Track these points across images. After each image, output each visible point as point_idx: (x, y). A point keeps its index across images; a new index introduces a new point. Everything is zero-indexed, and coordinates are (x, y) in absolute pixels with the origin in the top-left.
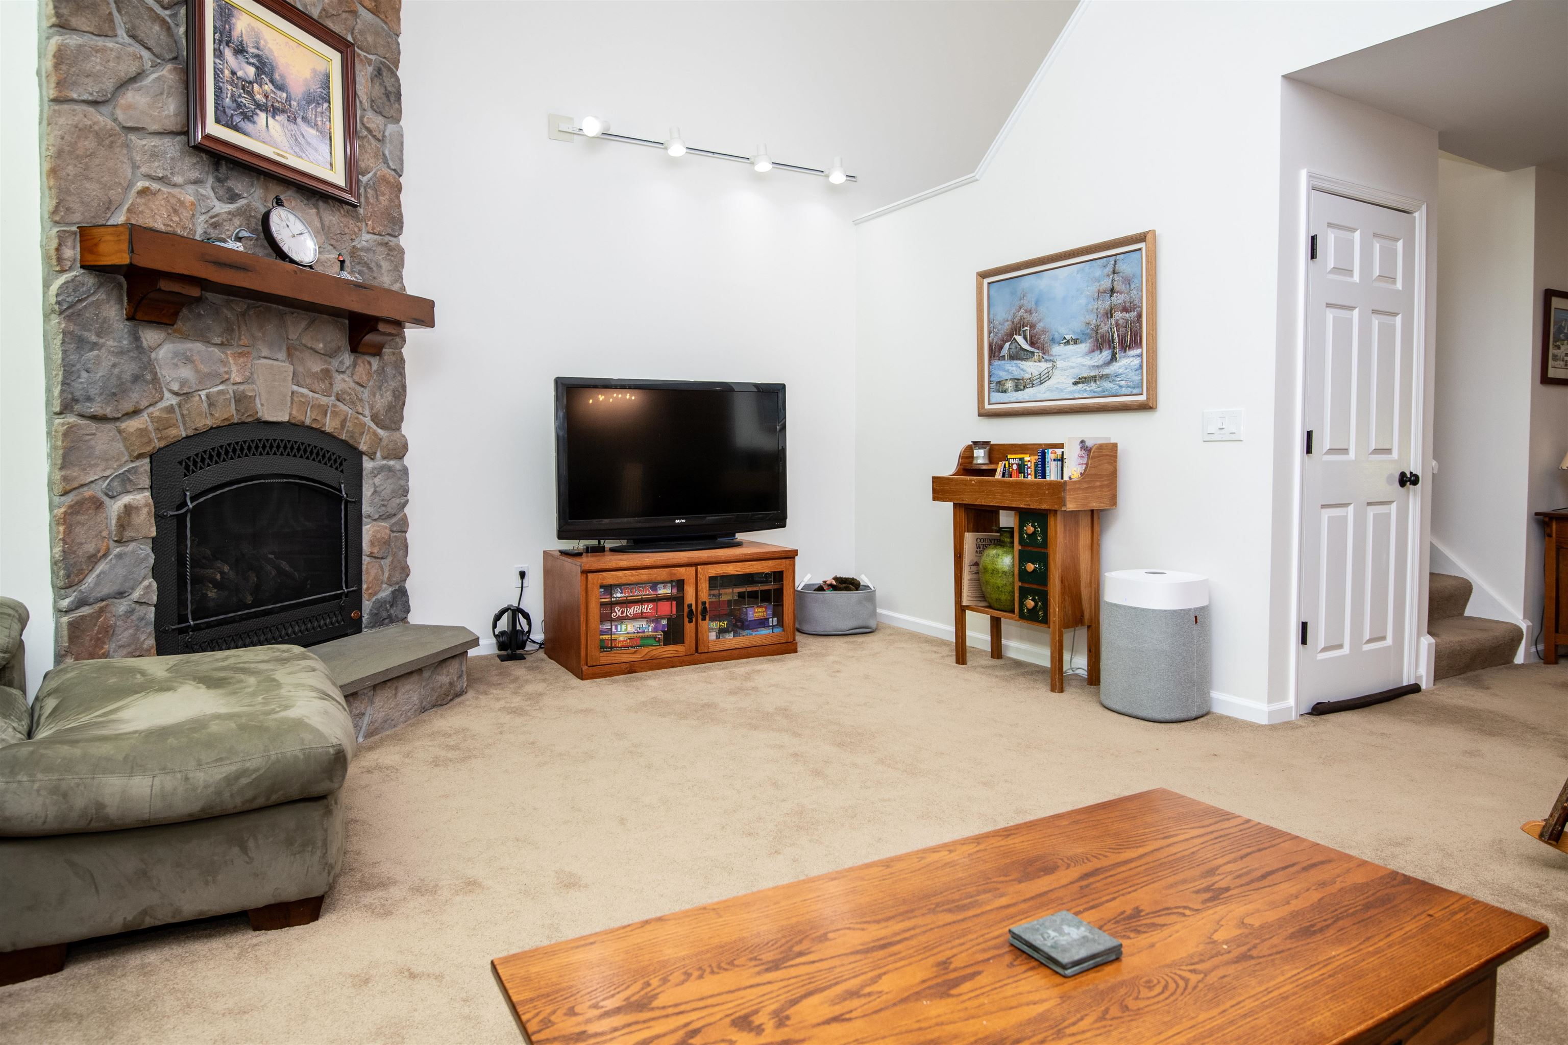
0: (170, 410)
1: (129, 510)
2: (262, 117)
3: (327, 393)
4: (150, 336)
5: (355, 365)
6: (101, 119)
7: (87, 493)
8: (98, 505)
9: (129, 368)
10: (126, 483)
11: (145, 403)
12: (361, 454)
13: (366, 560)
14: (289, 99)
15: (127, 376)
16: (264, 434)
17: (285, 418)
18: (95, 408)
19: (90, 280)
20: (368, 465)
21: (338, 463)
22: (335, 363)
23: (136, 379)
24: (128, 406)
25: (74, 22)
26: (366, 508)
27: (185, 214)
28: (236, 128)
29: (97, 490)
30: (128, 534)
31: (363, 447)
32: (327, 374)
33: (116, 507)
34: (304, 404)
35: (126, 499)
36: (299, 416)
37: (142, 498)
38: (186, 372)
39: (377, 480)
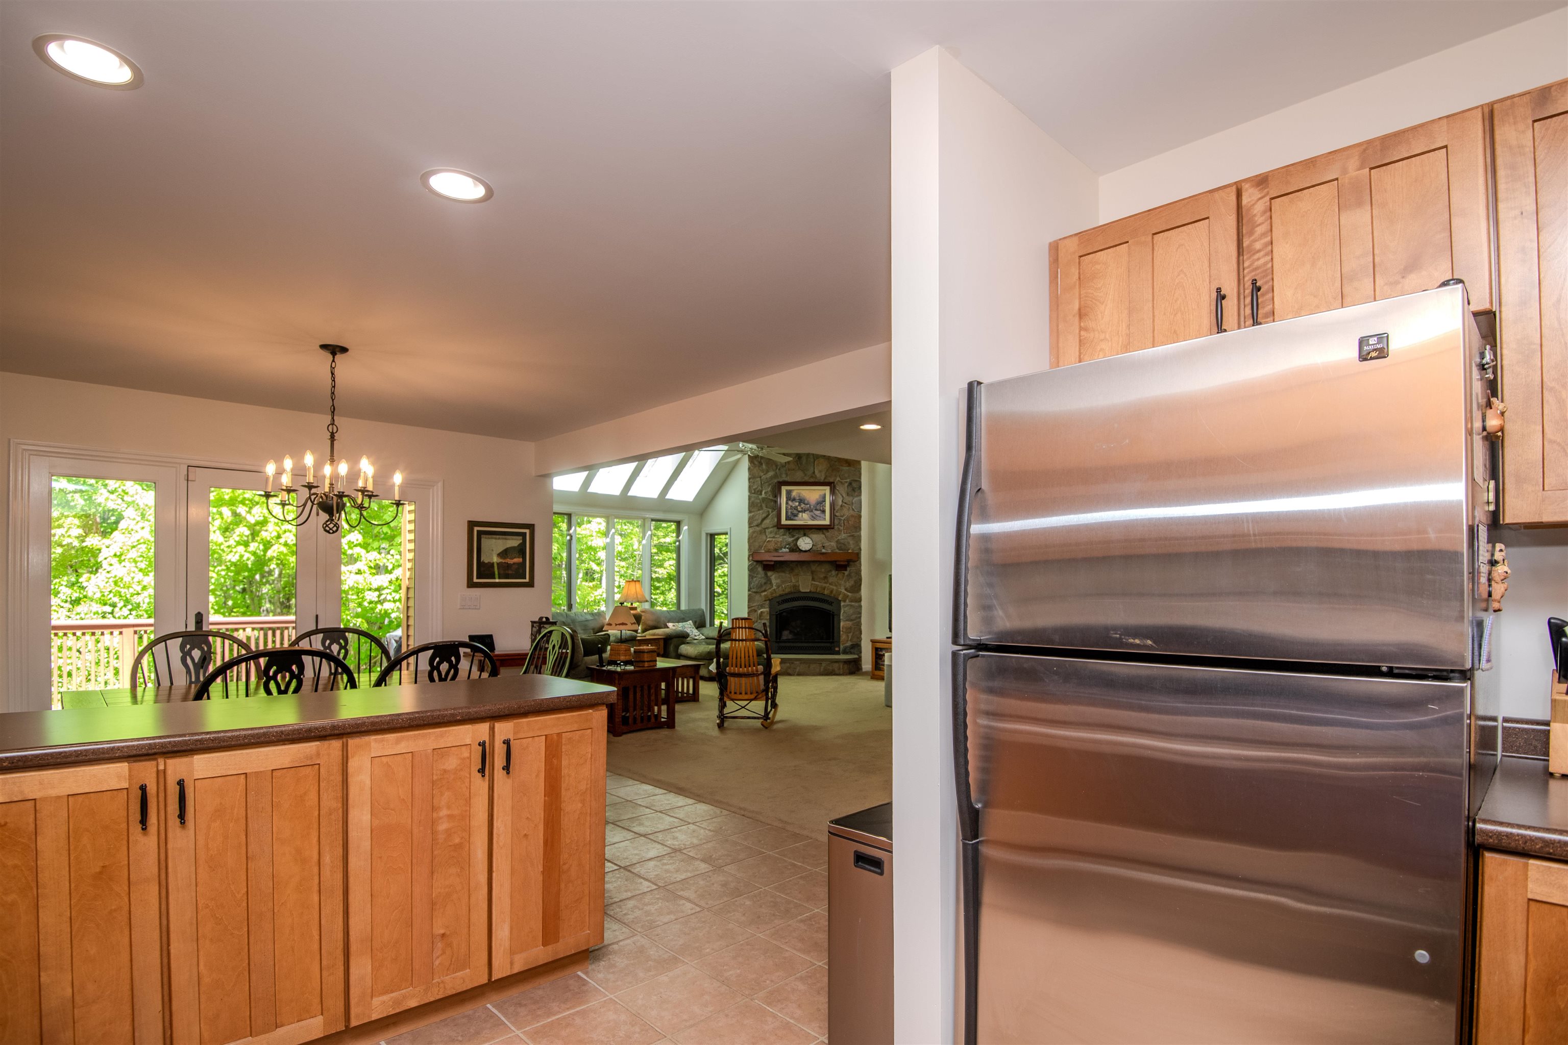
0: (774, 590)
1: (762, 612)
2: (801, 514)
3: (826, 583)
4: (769, 573)
5: (837, 574)
6: (758, 529)
7: (753, 608)
8: (756, 611)
9: (763, 581)
10: (762, 606)
11: (767, 588)
12: (840, 601)
13: (841, 633)
14: (810, 506)
15: (763, 583)
16: (802, 595)
17: (809, 591)
18: (754, 590)
19: (755, 563)
20: (842, 604)
21: (831, 603)
22: (830, 574)
23: (765, 583)
24: (763, 589)
25: (753, 510)
26: (841, 618)
27: (779, 544)
28: (792, 520)
29: (756, 608)
30: (762, 618)
31: (840, 599)
32: (825, 578)
33: (759, 611)
34: (817, 586)
35: (762, 610)
36: (813, 590)
37: (766, 610)
38: (778, 581)
39: (846, 609)
